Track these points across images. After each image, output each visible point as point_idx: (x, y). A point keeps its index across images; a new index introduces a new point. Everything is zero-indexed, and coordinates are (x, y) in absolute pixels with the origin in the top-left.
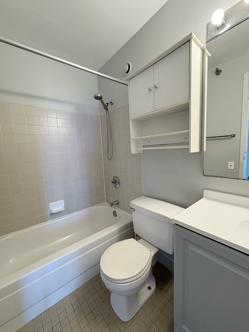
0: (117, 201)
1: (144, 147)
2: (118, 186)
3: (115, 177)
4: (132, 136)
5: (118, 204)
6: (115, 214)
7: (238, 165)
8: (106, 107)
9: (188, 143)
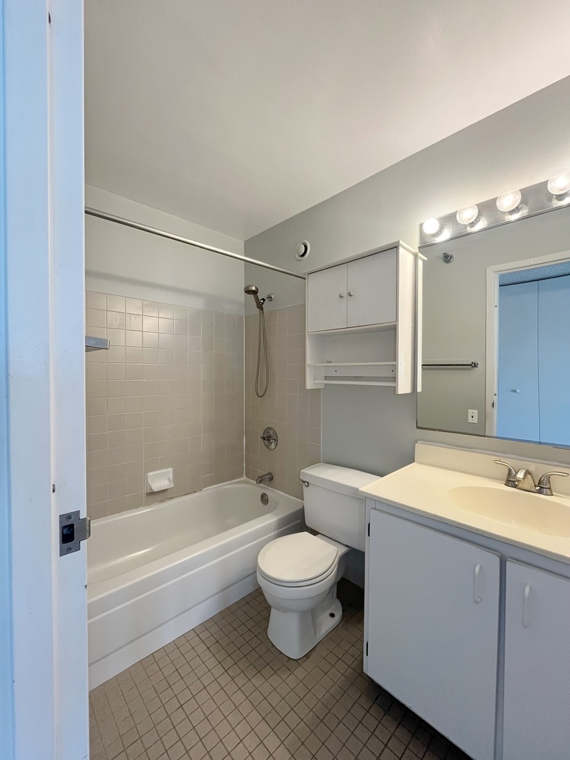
0: (270, 474)
1: (326, 378)
2: (273, 446)
3: (270, 428)
4: (309, 361)
5: (271, 479)
6: (264, 499)
7: (483, 417)
8: (260, 306)
9: (394, 379)
